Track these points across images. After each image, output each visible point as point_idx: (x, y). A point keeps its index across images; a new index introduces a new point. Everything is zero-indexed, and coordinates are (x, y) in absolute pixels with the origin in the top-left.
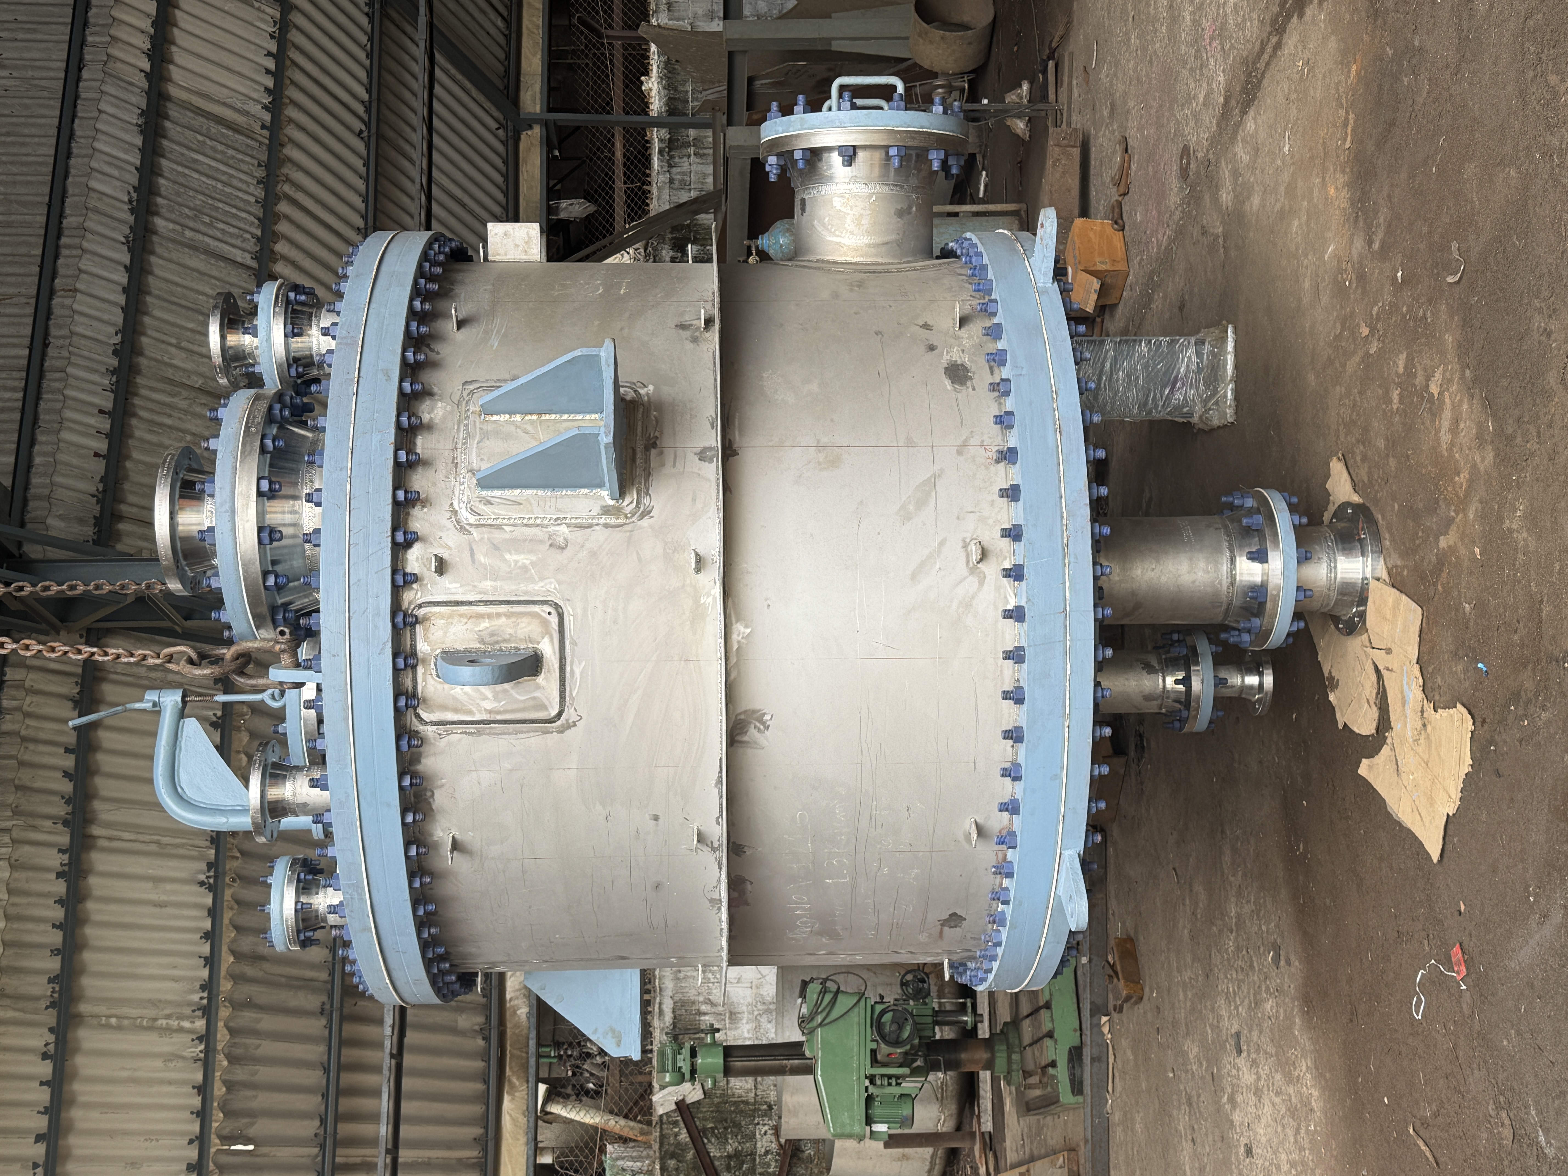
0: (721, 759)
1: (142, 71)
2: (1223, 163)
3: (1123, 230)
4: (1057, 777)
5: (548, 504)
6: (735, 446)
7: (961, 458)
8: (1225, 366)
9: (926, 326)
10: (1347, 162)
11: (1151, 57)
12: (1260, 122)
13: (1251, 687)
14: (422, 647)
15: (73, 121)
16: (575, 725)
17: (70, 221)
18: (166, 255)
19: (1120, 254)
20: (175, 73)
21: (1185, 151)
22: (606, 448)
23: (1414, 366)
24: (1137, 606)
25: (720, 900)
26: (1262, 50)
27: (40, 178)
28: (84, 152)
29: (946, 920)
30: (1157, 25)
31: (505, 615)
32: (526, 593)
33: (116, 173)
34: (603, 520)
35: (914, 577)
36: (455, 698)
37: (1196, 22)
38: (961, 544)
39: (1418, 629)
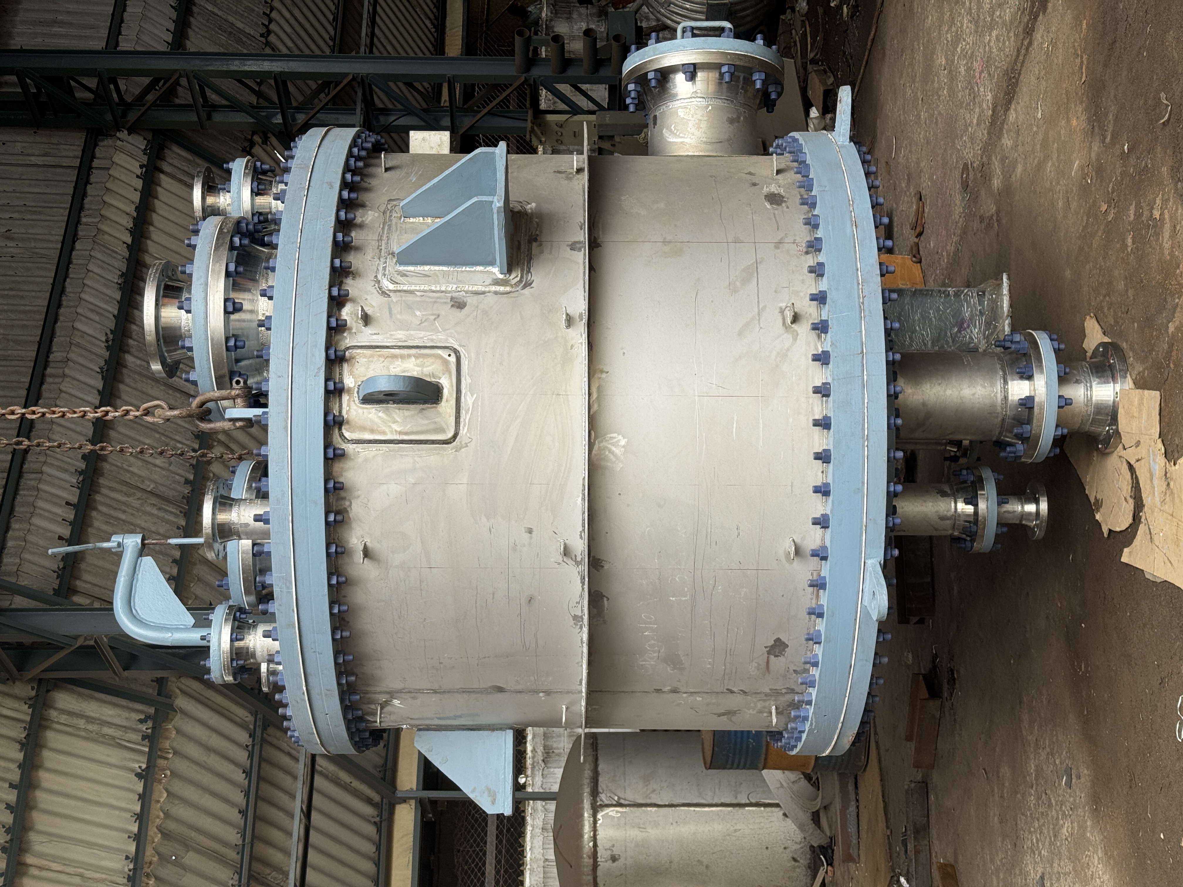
0: (584, 478)
1: (124, 243)
2: (994, 158)
3: (920, 262)
4: (859, 491)
5: (451, 277)
6: (599, 241)
7: (779, 251)
8: (1002, 307)
9: (750, 173)
10: (1083, 94)
11: (936, 119)
12: (1019, 109)
13: (1030, 514)
14: (349, 381)
15: (65, 281)
16: (467, 446)
17: (56, 355)
18: (132, 384)
19: (918, 279)
20: (151, 247)
21: (966, 167)
22: (498, 212)
23: (1141, 208)
24: (928, 415)
25: (582, 617)
26: (1018, 56)
27: (34, 323)
28: (71, 304)
29: (772, 647)
30: (940, 93)
31: (415, 356)
32: (432, 340)
33: (97, 318)
34: (493, 288)
35: (740, 333)
36: (372, 421)
37: (969, 69)
38: (778, 310)
39: (1158, 409)
